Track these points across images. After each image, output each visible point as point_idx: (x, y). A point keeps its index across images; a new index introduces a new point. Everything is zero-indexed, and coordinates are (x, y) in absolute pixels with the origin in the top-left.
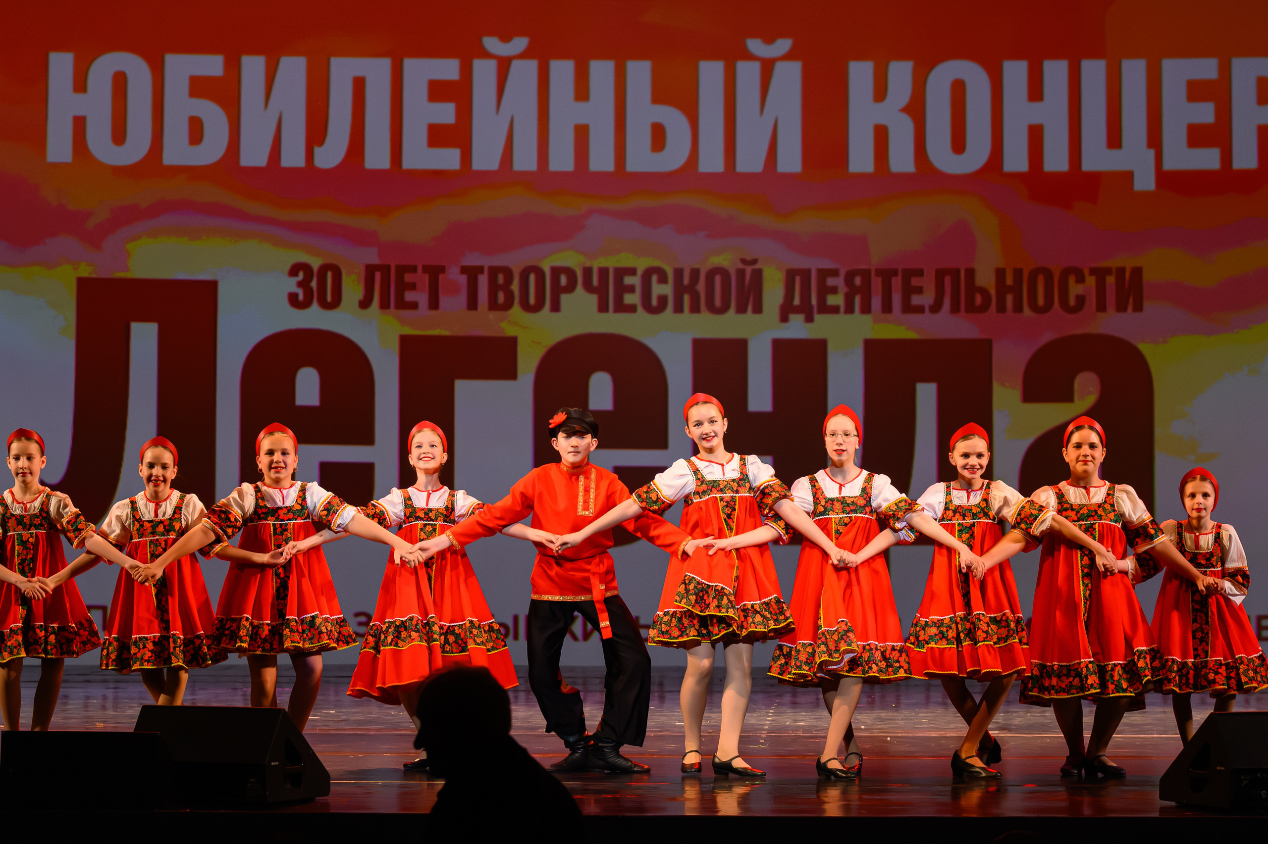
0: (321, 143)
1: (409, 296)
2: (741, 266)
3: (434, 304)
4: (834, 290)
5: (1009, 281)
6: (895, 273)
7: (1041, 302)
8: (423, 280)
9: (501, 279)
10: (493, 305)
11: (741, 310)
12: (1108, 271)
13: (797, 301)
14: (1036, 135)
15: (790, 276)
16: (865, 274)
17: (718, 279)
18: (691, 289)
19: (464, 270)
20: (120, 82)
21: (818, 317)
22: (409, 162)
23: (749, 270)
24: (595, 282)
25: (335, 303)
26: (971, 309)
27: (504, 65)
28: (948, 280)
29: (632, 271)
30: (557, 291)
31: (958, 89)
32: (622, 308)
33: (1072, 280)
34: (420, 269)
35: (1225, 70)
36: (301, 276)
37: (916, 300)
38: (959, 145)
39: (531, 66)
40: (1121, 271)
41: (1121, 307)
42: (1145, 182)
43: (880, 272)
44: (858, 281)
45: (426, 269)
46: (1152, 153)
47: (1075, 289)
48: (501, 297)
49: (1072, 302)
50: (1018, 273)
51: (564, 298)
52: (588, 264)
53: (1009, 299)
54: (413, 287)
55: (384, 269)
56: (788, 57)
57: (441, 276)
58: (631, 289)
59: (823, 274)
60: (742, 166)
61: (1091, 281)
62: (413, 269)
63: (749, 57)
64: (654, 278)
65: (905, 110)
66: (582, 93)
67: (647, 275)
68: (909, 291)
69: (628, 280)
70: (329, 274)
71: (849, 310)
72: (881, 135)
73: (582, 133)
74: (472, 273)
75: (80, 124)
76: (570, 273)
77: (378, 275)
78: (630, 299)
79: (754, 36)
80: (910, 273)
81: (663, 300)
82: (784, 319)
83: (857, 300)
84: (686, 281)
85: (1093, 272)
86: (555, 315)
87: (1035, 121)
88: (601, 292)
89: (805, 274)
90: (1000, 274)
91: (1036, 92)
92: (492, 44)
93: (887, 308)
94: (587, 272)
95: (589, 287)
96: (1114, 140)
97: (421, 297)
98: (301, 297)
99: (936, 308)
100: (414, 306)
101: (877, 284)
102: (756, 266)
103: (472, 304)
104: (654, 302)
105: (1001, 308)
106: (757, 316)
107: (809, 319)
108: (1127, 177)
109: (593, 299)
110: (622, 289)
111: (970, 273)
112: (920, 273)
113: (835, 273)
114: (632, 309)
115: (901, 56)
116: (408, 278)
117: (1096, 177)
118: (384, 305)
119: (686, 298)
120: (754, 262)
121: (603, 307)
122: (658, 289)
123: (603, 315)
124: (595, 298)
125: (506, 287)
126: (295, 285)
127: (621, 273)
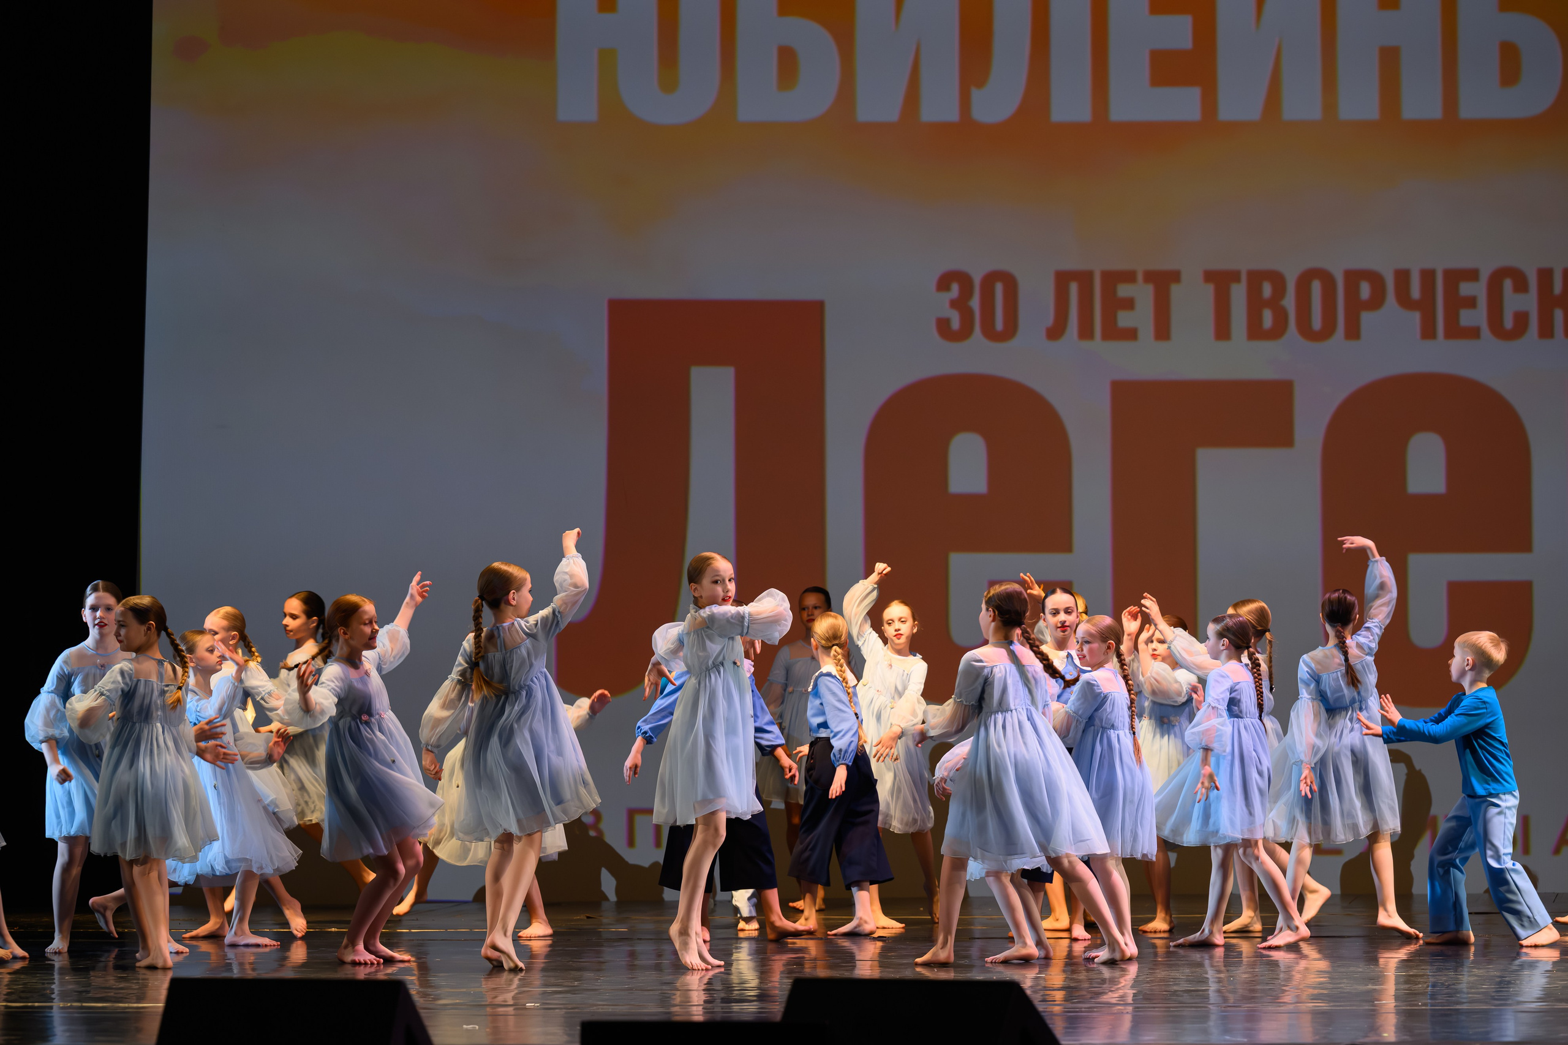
0: (981, 83)
1: (1124, 319)
3: (1163, 331)
8: (1143, 294)
9: (1267, 290)
10: (1255, 332)
19: (1210, 276)
22: (1120, 111)
24: (1416, 292)
25: (1011, 330)
29: (1472, 275)
30: (1355, 307)
32: (1455, 331)
34: (1140, 277)
36: (955, 289)
45: (1151, 277)
48: (1268, 319)
51: (1367, 318)
52: (1402, 265)
54: (1129, 304)
55: (1085, 278)
57: (1175, 290)
58: (1471, 302)
62: (1129, 277)
64: (1508, 284)
67: (1497, 278)
69: (1466, 289)
70: (999, 288)
74: (1220, 280)
75: (608, 59)
76: (1375, 278)
77: (1074, 288)
78: (1467, 317)
81: (1521, 319)
84: (1557, 289)
86: (1353, 344)
88: (1426, 306)
94: (1403, 277)
95: (1405, 300)
97: (1141, 317)
98: (956, 324)
100: (1131, 334)
104: (1509, 323)
110: (1457, 303)
114: (1473, 333)
116: (1124, 290)
118: (1086, 332)
119: (1558, 315)
121: (1428, 332)
122: (1513, 302)
123: (1429, 343)
124: (1416, 317)
125: (1275, 303)
126: (947, 304)
127: (1454, 277)
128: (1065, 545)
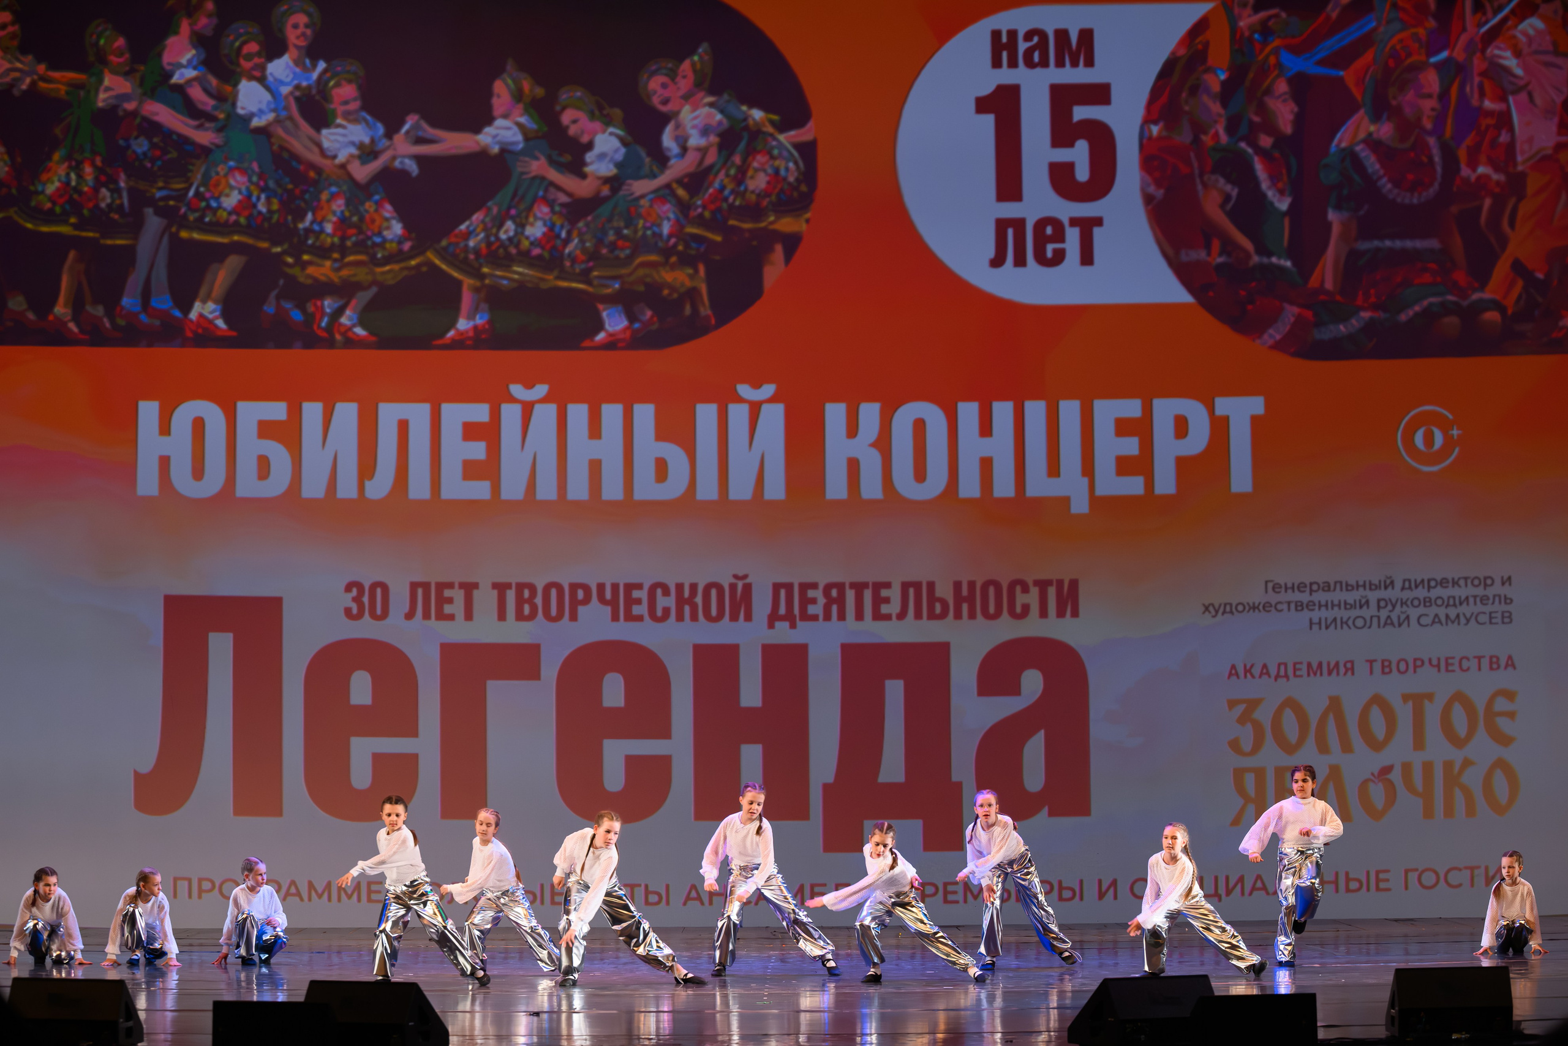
0: (371, 476)
1: (448, 609)
2: (733, 581)
3: (469, 616)
4: (814, 601)
5: (965, 592)
6: (865, 585)
7: (992, 610)
8: (458, 595)
9: (526, 593)
10: (520, 616)
11: (734, 618)
12: (1049, 583)
13: (782, 610)
14: (986, 464)
15: (777, 587)
16: (840, 587)
17: (714, 592)
18: (691, 601)
19: (495, 586)
20: (199, 425)
21: (799, 623)
22: (446, 494)
23: (740, 584)
24: (608, 595)
25: (385, 614)
26: (932, 616)
27: (528, 409)
28: (911, 591)
29: (639, 586)
30: (575, 603)
31: (920, 426)
32: (630, 617)
33: (1018, 589)
34: (457, 586)
35: (1148, 410)
36: (354, 592)
37: (885, 609)
38: (920, 475)
39: (552, 409)
40: (1060, 583)
41: (1061, 614)
42: (1080, 505)
43: (853, 585)
44: (834, 593)
45: (462, 585)
46: (1086, 480)
47: (1021, 599)
48: (527, 609)
49: (1018, 610)
50: (972, 585)
51: (581, 609)
52: (601, 581)
53: (965, 607)
54: (450, 601)
55: (426, 586)
56: (772, 400)
57: (476, 593)
58: (638, 601)
59: (805, 587)
60: (733, 495)
61: (1035, 591)
62: (450, 585)
63: (740, 400)
64: (659, 591)
65: (873, 445)
66: (595, 430)
67: (653, 588)
68: (878, 601)
69: (636, 594)
70: (379, 591)
71: (827, 617)
72: (853, 466)
73: (595, 467)
74: (501, 588)
75: (165, 462)
76: (586, 588)
77: (420, 591)
78: (636, 610)
79: (743, 382)
80: (878, 587)
81: (666, 611)
82: (771, 626)
83: (834, 608)
84: (687, 594)
85: (1037, 583)
86: (573, 624)
87: (986, 454)
88: (614, 603)
89: (789, 587)
90: (957, 585)
91: (986, 428)
92: (517, 390)
93: (859, 616)
94: (601, 587)
95: (602, 599)
96: (1054, 470)
97: (457, 608)
98: (355, 611)
99: (902, 616)
100: (451, 617)
101: (850, 595)
102: (747, 581)
103: (502, 616)
104: (659, 613)
105: (958, 616)
106: (748, 624)
107: (793, 626)
108: (1066, 501)
109: (608, 610)
110: (630, 602)
111: (931, 586)
112: (888, 585)
113: (814, 586)
114: (640, 618)
115: (871, 399)
116: (447, 593)
117: (1039, 501)
118: (426, 616)
119: (687, 609)
120: (745, 577)
121: (615, 618)
122: (662, 602)
123: (615, 624)
124: (608, 609)
125: (531, 601)
126: (350, 599)
127: (630, 587)
128: (415, 734)
